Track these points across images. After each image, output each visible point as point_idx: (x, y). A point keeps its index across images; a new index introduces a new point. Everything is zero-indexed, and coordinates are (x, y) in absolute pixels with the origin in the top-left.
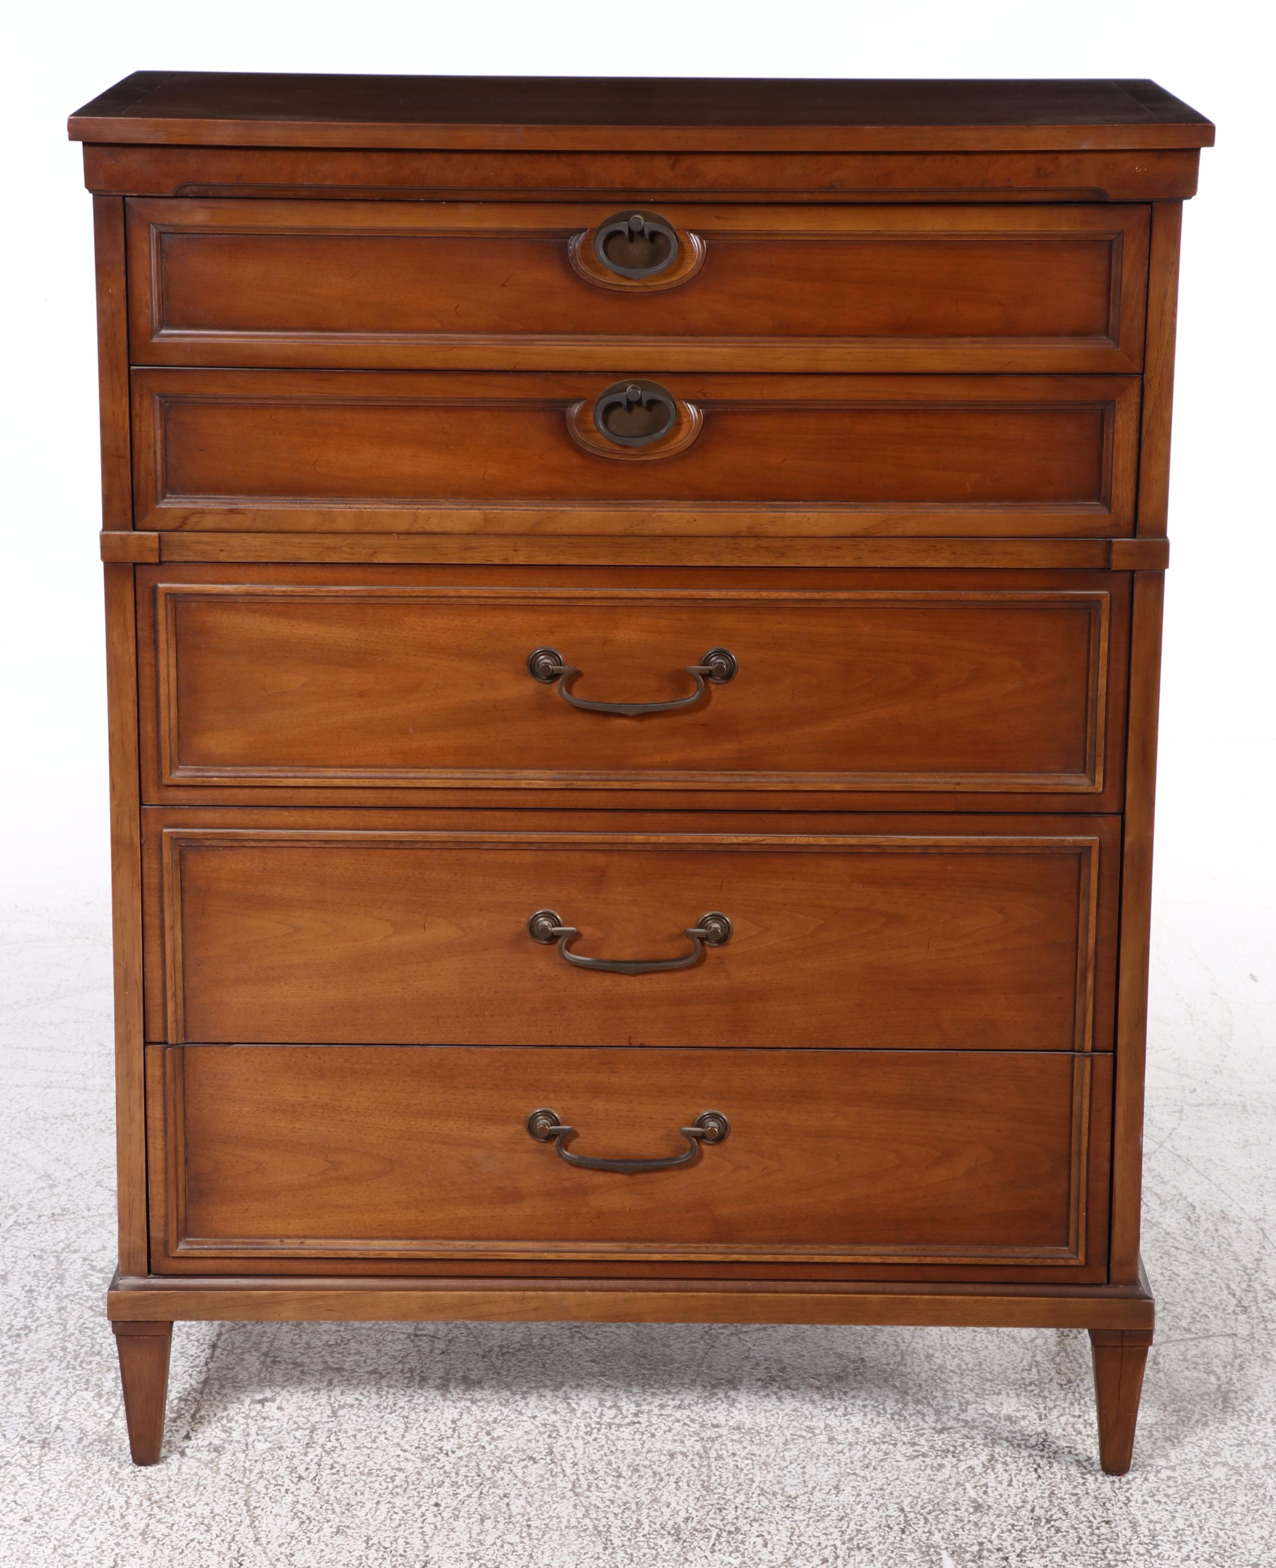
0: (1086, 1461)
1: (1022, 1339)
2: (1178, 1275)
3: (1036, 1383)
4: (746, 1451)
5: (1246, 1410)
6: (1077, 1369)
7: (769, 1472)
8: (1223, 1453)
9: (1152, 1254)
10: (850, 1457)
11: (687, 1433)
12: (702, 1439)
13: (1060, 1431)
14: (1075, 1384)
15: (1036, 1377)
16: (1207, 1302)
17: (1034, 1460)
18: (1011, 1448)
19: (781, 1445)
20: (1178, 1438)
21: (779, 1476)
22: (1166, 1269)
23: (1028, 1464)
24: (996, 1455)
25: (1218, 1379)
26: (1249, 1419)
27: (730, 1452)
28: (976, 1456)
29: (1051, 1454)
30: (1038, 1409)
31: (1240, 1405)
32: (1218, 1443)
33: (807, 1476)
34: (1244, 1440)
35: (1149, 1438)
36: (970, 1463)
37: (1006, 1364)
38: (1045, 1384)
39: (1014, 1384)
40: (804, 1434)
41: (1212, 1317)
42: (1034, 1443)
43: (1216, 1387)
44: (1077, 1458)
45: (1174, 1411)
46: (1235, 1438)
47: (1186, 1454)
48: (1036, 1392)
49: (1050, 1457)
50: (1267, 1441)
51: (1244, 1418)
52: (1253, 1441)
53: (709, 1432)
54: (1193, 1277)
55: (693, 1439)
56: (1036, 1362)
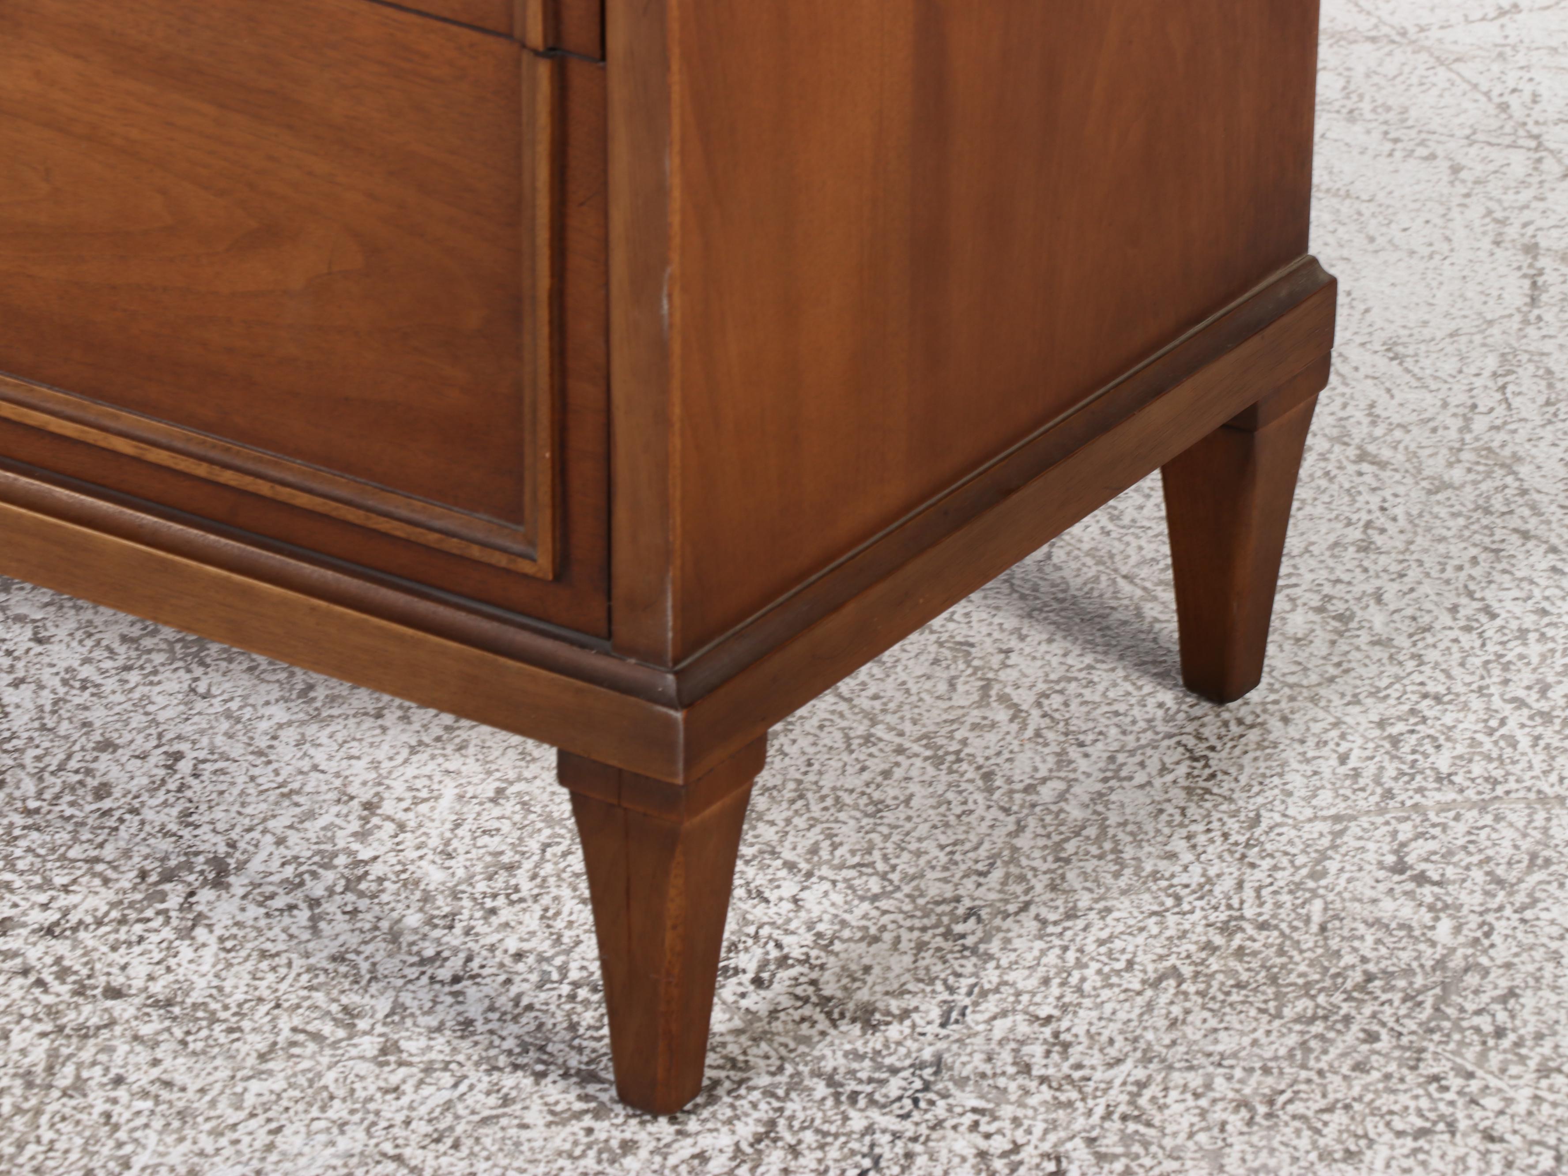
0: (1004, 1155)
1: (1009, 781)
2: (1493, 616)
3: (984, 913)
4: (155, 1072)
5: (1488, 1028)
6: (1109, 879)
7: (181, 1140)
8: (1368, 1155)
9: (1454, 550)
10: (411, 1108)
11: (28, 1011)
12: (60, 1029)
13: (978, 1062)
14: (1080, 923)
15: (993, 896)
16: (1532, 697)
17: (872, 1146)
18: (830, 1103)
19: (252, 1061)
20: (1271, 1102)
21: (202, 1154)
22: (1471, 594)
23: (853, 1153)
24: (782, 1123)
25: (1457, 930)
26: (1482, 1058)
27: (114, 1072)
28: (729, 1122)
29: (923, 1130)
30: (951, 990)
31: (1478, 1012)
32: (1370, 1122)
33: (273, 1157)
34: (1442, 1117)
35: (1197, 1096)
36: (706, 1142)
37: (935, 852)
38: (1006, 916)
39: (926, 915)
40: (327, 1028)
41: (1524, 743)
42: (894, 1093)
43: (1440, 951)
44: (983, 1144)
45: (1298, 1020)
46: (1420, 1113)
47: (1272, 1151)
48: (970, 941)
49: (915, 1139)
50: (1503, 1125)
51: (1471, 1054)
52: (1463, 1124)
53: (87, 1009)
54: (1529, 620)
55: (39, 1028)
56: (1015, 849)
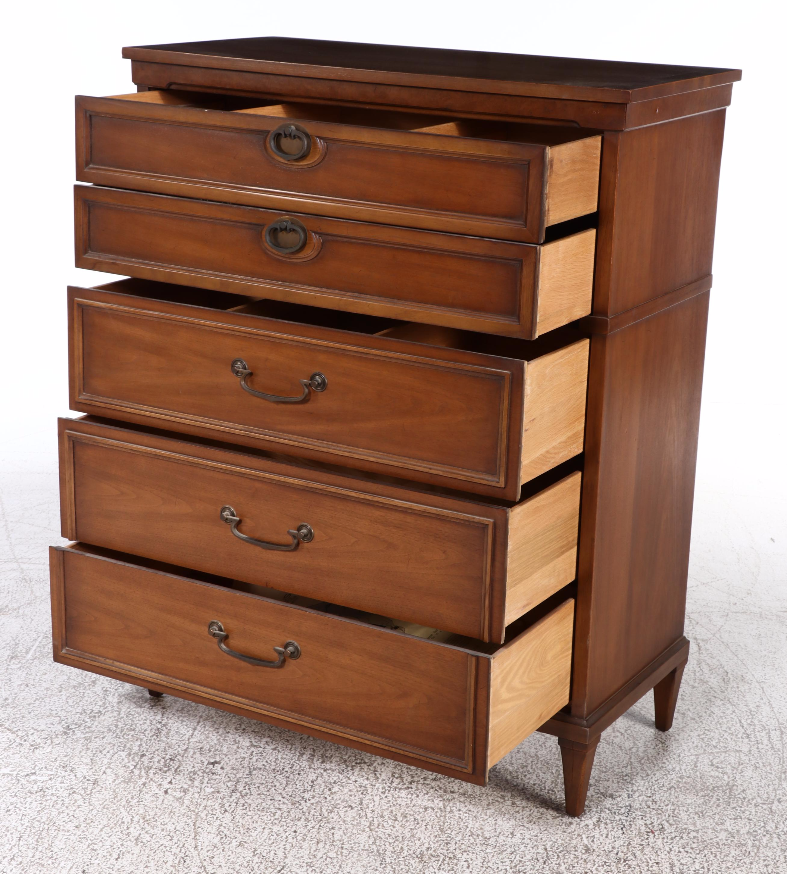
0: (650, 824)
1: (625, 748)
2: (714, 714)
3: (629, 775)
4: (467, 808)
5: (742, 797)
6: (653, 768)
7: (477, 822)
8: (726, 823)
9: (702, 700)
10: (522, 815)
11: (436, 796)
12: (444, 800)
13: (638, 805)
14: (650, 777)
15: (630, 772)
16: (728, 730)
17: (622, 823)
18: (610, 814)
19: (486, 806)
20: (702, 813)
21: (482, 825)
22: (708, 709)
23: (619, 824)
24: (602, 818)
25: (729, 777)
26: (742, 803)
27: (458, 808)
28: (590, 818)
29: (632, 819)
30: (628, 791)
31: (739, 794)
32: (724, 817)
33: (497, 826)
34: (738, 816)
35: (686, 812)
36: (587, 822)
37: (614, 763)
38: (634, 776)
39: (617, 775)
40: (499, 799)
41: (729, 739)
42: (623, 812)
43: (727, 782)
44: (645, 822)
45: (702, 796)
46: (733, 815)
47: (706, 823)
48: (628, 781)
49: (631, 821)
50: (751, 817)
51: (740, 802)
52: (743, 817)
53: (448, 796)
54: (722, 715)
55: (439, 799)
56: (631, 762)
